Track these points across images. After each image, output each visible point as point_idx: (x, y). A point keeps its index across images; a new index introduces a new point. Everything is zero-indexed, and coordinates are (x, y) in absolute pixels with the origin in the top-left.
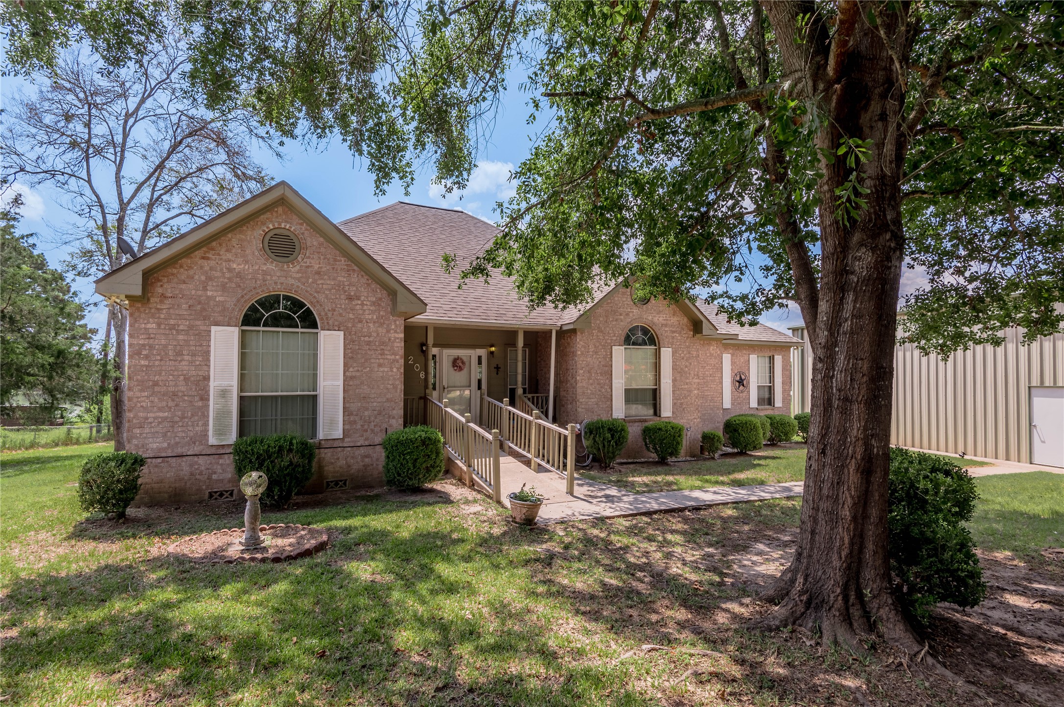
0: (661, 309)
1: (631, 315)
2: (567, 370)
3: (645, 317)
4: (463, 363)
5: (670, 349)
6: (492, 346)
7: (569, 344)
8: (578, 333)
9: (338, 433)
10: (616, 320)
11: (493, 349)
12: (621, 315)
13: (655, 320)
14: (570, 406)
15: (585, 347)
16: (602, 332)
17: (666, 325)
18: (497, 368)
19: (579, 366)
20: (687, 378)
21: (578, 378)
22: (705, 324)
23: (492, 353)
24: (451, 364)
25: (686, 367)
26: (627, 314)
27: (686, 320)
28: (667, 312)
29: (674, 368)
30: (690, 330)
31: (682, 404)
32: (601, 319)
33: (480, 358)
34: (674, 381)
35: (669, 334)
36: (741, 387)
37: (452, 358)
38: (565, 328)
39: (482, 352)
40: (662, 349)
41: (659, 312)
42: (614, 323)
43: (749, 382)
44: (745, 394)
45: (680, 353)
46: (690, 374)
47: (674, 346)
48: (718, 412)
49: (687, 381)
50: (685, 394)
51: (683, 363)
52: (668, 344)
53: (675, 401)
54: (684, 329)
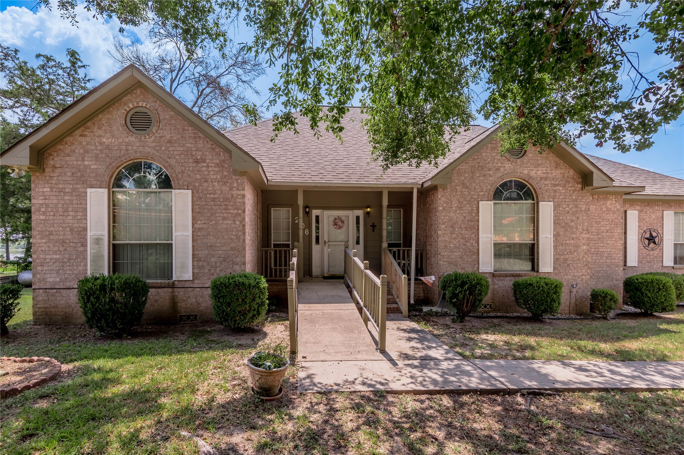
0: (540, 162)
1: (502, 169)
2: (431, 225)
3: (519, 171)
4: (343, 222)
5: (552, 203)
6: (367, 207)
7: (432, 201)
8: (440, 190)
9: (188, 276)
10: (484, 176)
11: (369, 209)
12: (490, 170)
13: (533, 173)
14: (433, 259)
15: (447, 203)
16: (467, 187)
17: (546, 179)
18: (373, 226)
19: (440, 221)
20: (573, 233)
21: (439, 232)
22: (596, 176)
23: (368, 213)
24: (331, 223)
25: (572, 221)
26: (498, 169)
27: (572, 172)
28: (547, 165)
29: (556, 222)
30: (578, 183)
31: (566, 260)
32: (466, 175)
33: (358, 218)
34: (556, 236)
35: (549, 187)
36: (652, 245)
37: (332, 219)
38: (426, 185)
39: (360, 213)
40: (541, 204)
41: (538, 166)
42: (482, 178)
43: (662, 240)
44: (656, 252)
45: (564, 207)
46: (577, 228)
47: (556, 200)
48: (617, 269)
49: (574, 236)
50: (571, 250)
51: (568, 218)
52: (549, 198)
53: (558, 257)
54: (569, 182)
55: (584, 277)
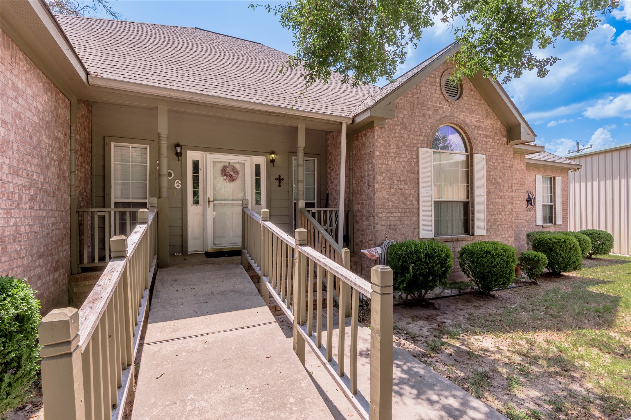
0: (474, 108)
1: (441, 111)
2: (362, 177)
3: (456, 115)
4: (236, 172)
5: (484, 156)
6: (273, 153)
7: (363, 144)
8: (377, 128)
10: (424, 116)
11: (273, 156)
12: (429, 110)
13: (468, 120)
14: (365, 223)
15: (385, 147)
16: (406, 128)
17: (479, 128)
18: (280, 179)
19: (377, 170)
20: (501, 191)
21: (376, 186)
22: (524, 128)
23: (272, 161)
24: (218, 173)
25: (500, 178)
26: (436, 110)
27: (499, 124)
28: (480, 112)
29: (489, 179)
30: (504, 137)
31: (496, 220)
32: (405, 112)
33: (258, 167)
34: (488, 193)
35: (481, 138)
36: (530, 206)
37: (220, 166)
38: (358, 120)
39: (261, 160)
40: (476, 156)
41: (472, 112)
42: (421, 119)
43: (535, 201)
44: (532, 212)
45: (494, 161)
46: (504, 186)
47: (487, 153)
48: (522, 229)
49: (502, 194)
50: (499, 209)
51: (497, 174)
52: (481, 150)
53: (489, 217)
54: (497, 134)
55: (510, 239)
